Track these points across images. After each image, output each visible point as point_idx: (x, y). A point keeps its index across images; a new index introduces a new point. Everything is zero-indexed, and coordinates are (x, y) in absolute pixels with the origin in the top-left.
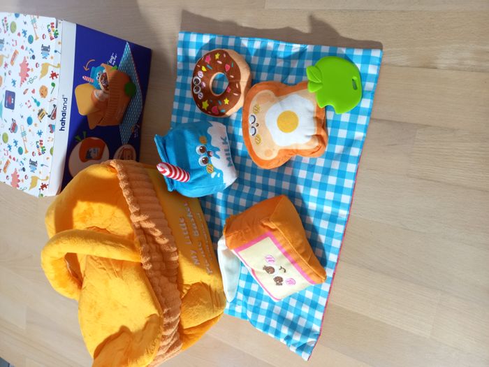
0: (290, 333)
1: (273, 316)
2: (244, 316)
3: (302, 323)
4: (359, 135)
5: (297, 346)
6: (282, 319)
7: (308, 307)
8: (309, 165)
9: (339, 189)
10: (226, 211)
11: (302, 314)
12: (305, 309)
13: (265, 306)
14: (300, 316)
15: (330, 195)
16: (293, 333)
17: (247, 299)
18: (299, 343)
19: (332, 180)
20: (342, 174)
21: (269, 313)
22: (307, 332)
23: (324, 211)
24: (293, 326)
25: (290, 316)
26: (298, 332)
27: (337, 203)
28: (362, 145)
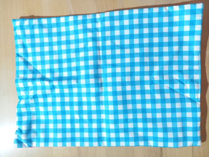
0: (24, 132)
1: (29, 117)
2: (20, 98)
3: (33, 135)
4: (151, 143)
5: (19, 139)
6: (30, 123)
7: (44, 137)
8: (127, 119)
9: (118, 140)
11: (38, 133)
12: (42, 136)
13: (33, 109)
14: (37, 133)
15: (113, 135)
16: (25, 134)
18: (21, 139)
19: (122, 135)
20: (127, 139)
21: (29, 113)
22: (29, 141)
23: (102, 133)
24: (29, 131)
25: (34, 127)
26: (27, 136)
27: (109, 140)
28: (146, 146)
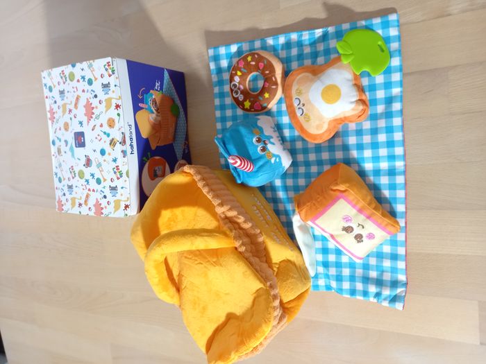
0: (378, 290)
1: (357, 279)
2: (329, 288)
3: (387, 277)
4: (396, 91)
5: (389, 299)
6: (366, 280)
7: (389, 261)
8: (357, 130)
9: (390, 144)
10: (287, 194)
11: (384, 269)
12: (387, 264)
13: (346, 272)
14: (383, 271)
15: (383, 152)
16: (381, 288)
17: (328, 270)
18: (390, 296)
19: (382, 138)
20: (390, 130)
21: (352, 278)
22: (394, 284)
23: (381, 168)
24: (379, 283)
25: (373, 274)
26: (386, 286)
27: (392, 157)
28: (401, 98)
